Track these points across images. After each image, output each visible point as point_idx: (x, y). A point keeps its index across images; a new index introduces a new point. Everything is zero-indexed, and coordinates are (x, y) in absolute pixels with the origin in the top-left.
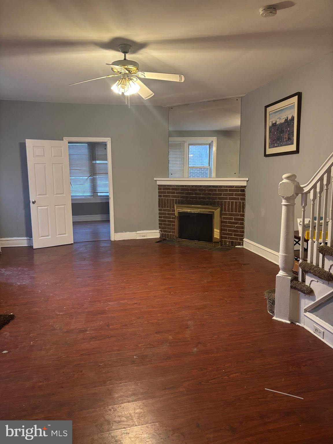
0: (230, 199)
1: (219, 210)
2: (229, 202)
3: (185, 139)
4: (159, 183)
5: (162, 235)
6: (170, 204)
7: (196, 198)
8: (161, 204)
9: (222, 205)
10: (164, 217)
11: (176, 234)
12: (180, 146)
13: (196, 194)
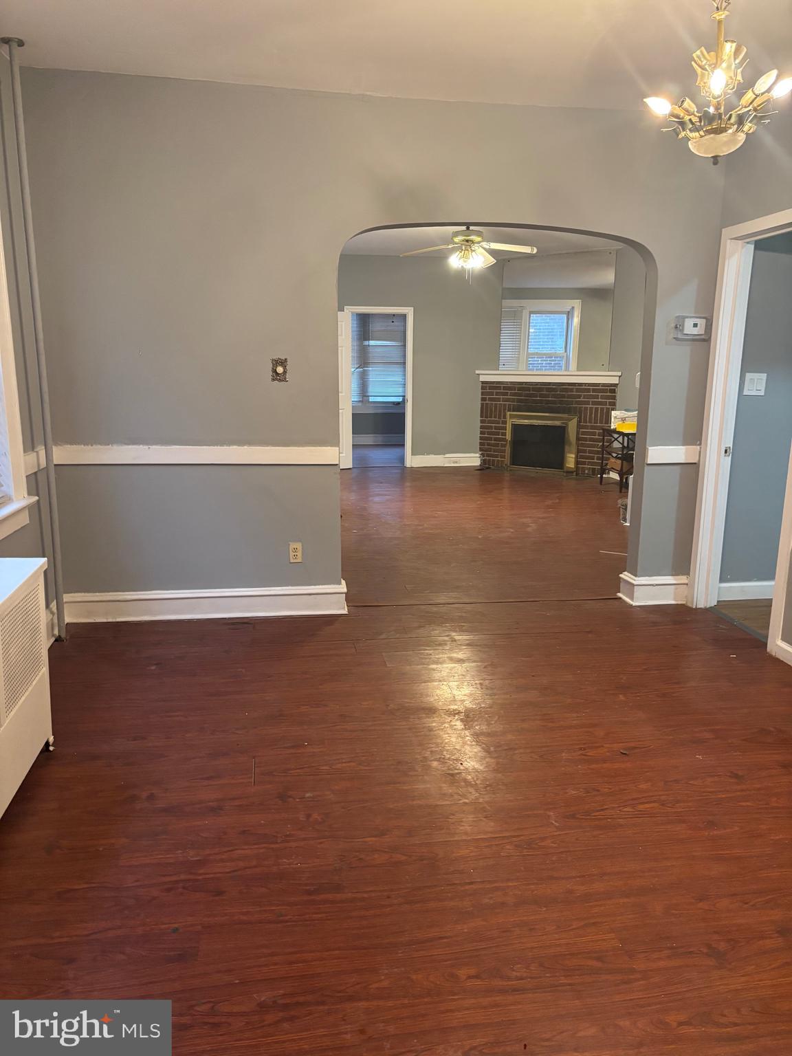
0: (594, 403)
1: (575, 421)
2: (591, 408)
3: (524, 302)
4: (482, 378)
5: (484, 462)
6: (500, 411)
7: (541, 402)
8: (485, 412)
9: (580, 413)
10: (489, 433)
11: (507, 460)
12: (516, 315)
13: (541, 396)
